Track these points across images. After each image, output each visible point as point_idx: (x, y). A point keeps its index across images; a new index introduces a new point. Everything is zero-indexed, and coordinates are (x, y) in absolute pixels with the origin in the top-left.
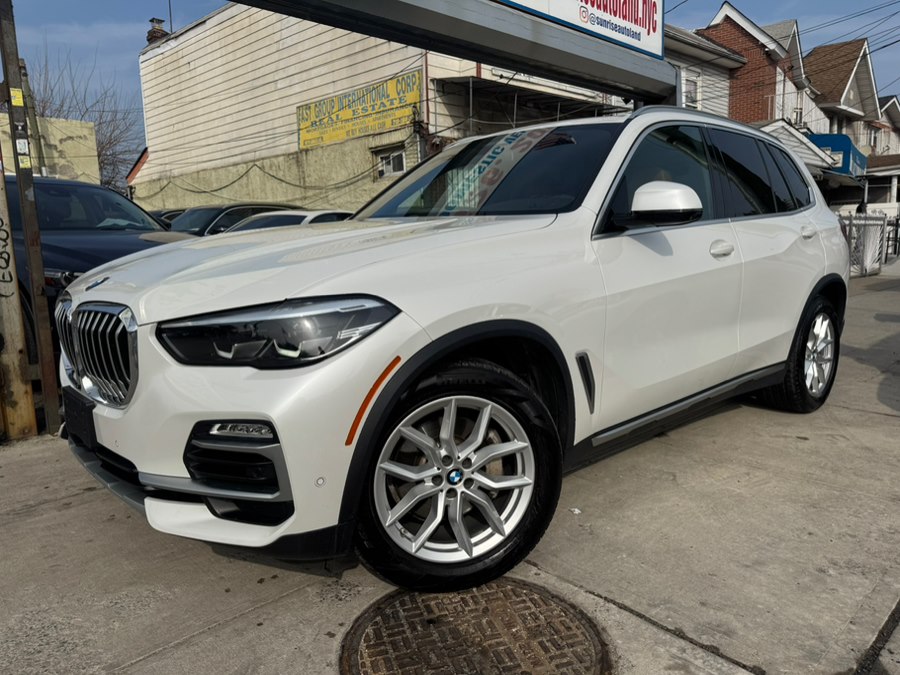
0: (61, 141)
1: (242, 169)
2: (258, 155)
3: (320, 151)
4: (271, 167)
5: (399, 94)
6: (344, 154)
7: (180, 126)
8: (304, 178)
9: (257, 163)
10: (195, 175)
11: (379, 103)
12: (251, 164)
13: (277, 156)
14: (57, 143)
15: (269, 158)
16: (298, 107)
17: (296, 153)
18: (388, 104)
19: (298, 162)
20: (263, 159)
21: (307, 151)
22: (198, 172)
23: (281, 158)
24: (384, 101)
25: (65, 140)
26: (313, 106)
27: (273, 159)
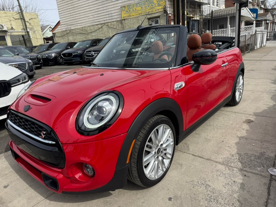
0: (29, 20)
1: (100, 26)
2: (106, 22)
3: (130, 20)
4: (111, 25)
5: (158, 2)
6: (138, 20)
7: (74, 14)
8: (124, 28)
9: (106, 24)
10: (81, 28)
11: (151, 5)
12: (103, 24)
13: (114, 22)
14: (28, 20)
15: (110, 22)
16: (121, 7)
17: (121, 20)
18: (154, 5)
19: (121, 23)
20: (108, 23)
21: (124, 20)
22: (82, 28)
23: (115, 22)
24: (152, 4)
25: (30, 19)
26: (126, 6)
27: (112, 23)
